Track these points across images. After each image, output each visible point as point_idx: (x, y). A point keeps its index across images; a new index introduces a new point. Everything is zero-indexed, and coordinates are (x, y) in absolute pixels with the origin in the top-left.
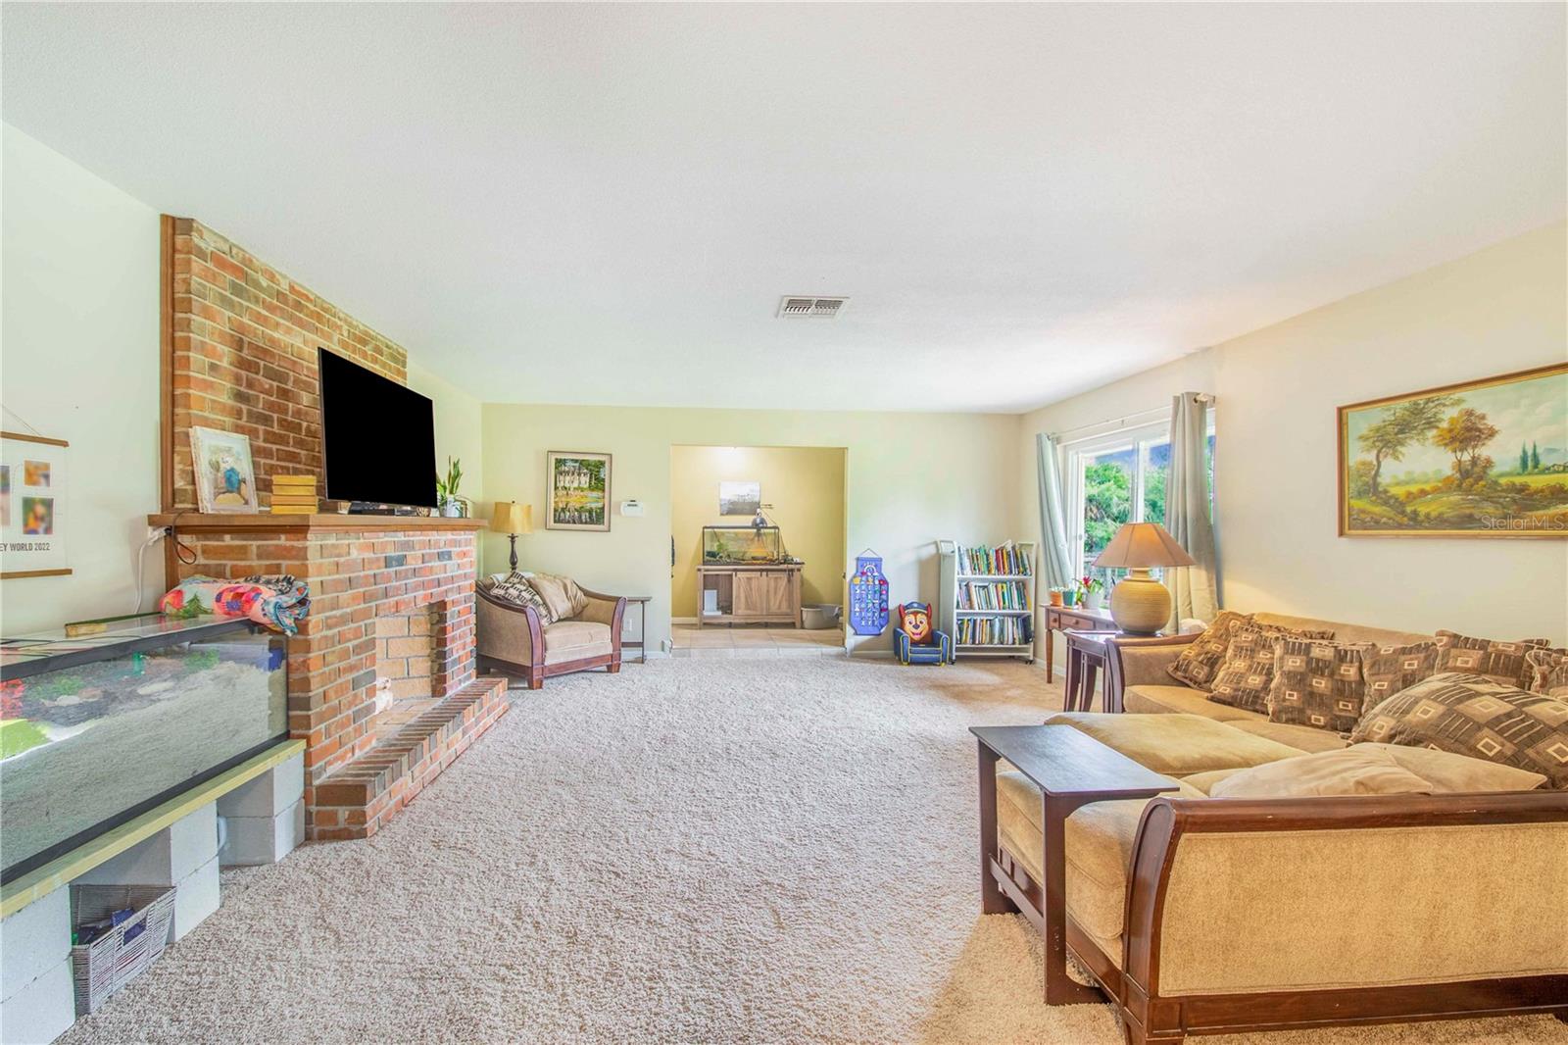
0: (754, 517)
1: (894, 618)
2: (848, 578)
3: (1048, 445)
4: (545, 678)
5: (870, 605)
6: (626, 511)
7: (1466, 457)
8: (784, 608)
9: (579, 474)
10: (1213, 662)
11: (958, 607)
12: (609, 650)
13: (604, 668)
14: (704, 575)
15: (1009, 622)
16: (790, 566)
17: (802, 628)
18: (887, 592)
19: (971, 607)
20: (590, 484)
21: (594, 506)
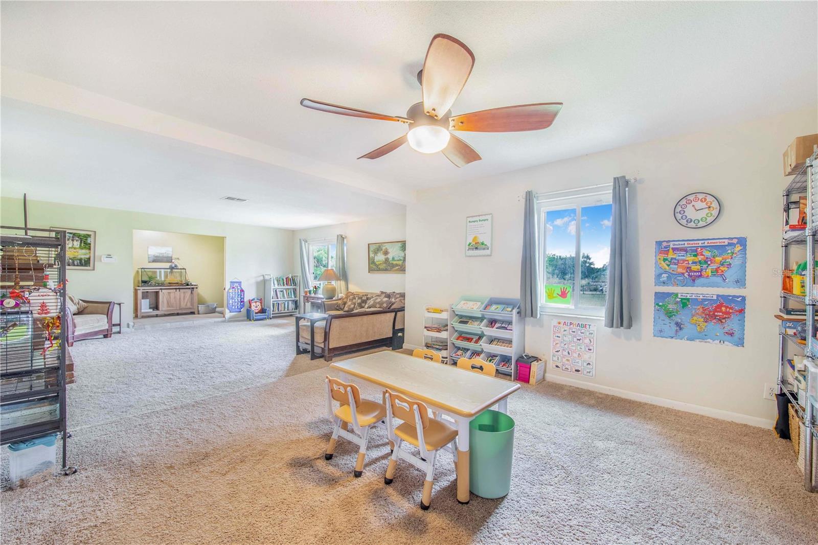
0: (171, 264)
1: (247, 305)
2: (226, 290)
3: (303, 243)
4: (75, 341)
5: (236, 300)
6: (104, 259)
7: (386, 257)
8: (189, 305)
9: (73, 240)
10: (345, 304)
11: (273, 299)
12: (107, 327)
13: (102, 336)
14: (142, 292)
15: (290, 303)
16: (192, 287)
17: (199, 314)
18: (244, 295)
19: (278, 298)
20: (80, 245)
21: (83, 257)
